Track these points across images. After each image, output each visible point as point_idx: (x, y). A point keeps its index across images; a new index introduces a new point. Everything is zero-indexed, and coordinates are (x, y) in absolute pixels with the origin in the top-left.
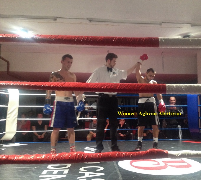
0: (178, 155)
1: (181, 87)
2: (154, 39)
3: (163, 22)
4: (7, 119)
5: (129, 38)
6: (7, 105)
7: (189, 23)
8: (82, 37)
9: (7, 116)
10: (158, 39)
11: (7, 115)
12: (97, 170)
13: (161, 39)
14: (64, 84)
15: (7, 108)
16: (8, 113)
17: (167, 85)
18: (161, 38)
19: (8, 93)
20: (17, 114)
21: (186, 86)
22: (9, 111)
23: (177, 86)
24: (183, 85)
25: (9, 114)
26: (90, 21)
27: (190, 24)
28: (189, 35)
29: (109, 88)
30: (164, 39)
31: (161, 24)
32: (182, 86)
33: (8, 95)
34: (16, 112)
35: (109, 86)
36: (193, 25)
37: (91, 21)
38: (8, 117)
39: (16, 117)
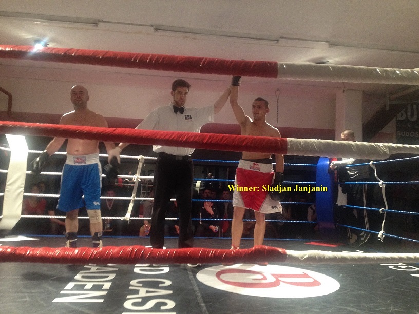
0: (302, 257)
1: (312, 144)
2: (270, 63)
3: (281, 38)
4: (6, 193)
5: (228, 61)
6: (7, 169)
7: (326, 41)
8: (149, 55)
9: (6, 189)
10: (276, 64)
11: (7, 187)
12: (160, 285)
13: (282, 65)
14: (115, 130)
15: (6, 174)
16: (7, 183)
17: (288, 139)
18: (281, 62)
19: (9, 148)
20: (23, 186)
21: (321, 143)
22: (10, 180)
23: (305, 142)
24: (316, 140)
25: (9, 185)
26: (155, 29)
27: (327, 43)
28: (325, 61)
29: (191, 140)
30: (287, 65)
31: (277, 40)
32: (314, 142)
33: (9, 153)
34: (21, 182)
35: (191, 137)
36: (332, 44)
37: (157, 29)
38: (8, 191)
39: (22, 191)
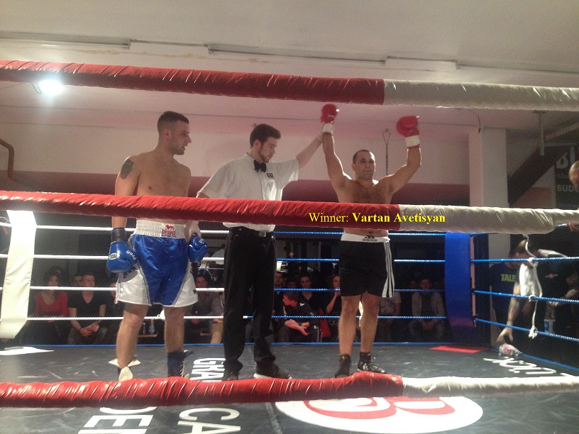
0: (427, 389)
1: (438, 213)
3: (389, 57)
4: (6, 286)
5: (308, 79)
8: (189, 71)
9: (5, 281)
10: (381, 83)
11: (6, 277)
12: (223, 418)
15: (5, 260)
16: (8, 273)
17: (402, 207)
18: (389, 80)
19: (9, 223)
20: (29, 276)
22: (11, 267)
25: (10, 275)
29: (255, 212)
30: (397, 84)
33: (9, 229)
34: (28, 270)
35: (255, 208)
36: (461, 65)
37: (213, 49)
38: (8, 284)
39: (28, 284)
